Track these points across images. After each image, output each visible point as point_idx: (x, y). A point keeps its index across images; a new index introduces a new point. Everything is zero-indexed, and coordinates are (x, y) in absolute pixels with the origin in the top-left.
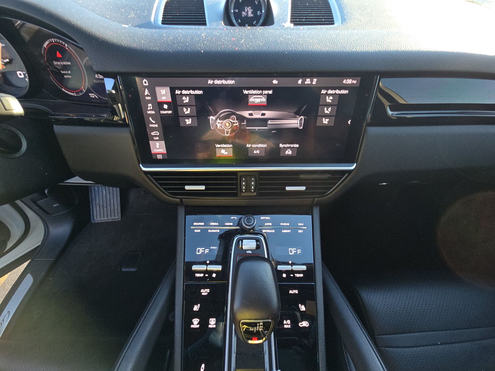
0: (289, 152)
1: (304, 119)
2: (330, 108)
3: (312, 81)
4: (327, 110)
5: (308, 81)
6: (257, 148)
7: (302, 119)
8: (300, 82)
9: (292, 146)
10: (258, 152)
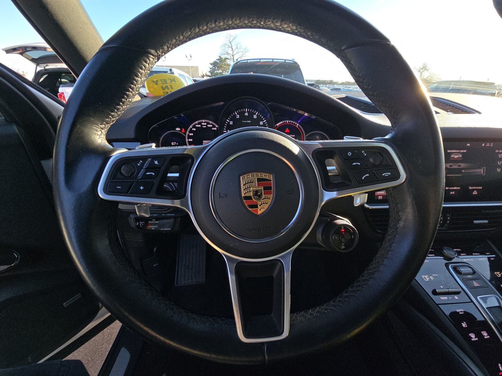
0: (475, 193)
1: (486, 168)
2: (501, 162)
3: (490, 144)
4: (500, 163)
5: (488, 145)
6: (453, 190)
7: (484, 168)
8: (483, 145)
9: (478, 188)
10: (453, 193)
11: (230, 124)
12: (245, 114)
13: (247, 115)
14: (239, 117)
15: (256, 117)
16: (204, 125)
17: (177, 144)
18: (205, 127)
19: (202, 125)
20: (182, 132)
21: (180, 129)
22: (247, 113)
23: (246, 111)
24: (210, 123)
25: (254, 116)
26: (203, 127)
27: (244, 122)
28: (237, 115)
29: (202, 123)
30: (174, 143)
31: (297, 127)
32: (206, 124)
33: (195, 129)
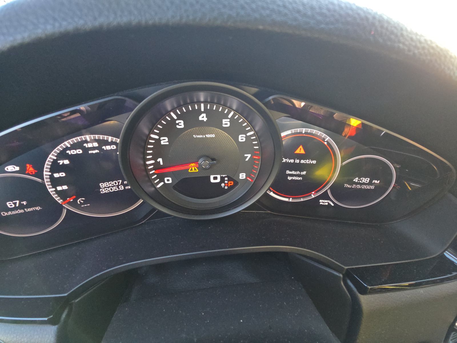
11: (162, 143)
12: (200, 118)
13: (205, 119)
14: (183, 126)
15: (229, 123)
16: (94, 148)
17: (25, 203)
18: (97, 151)
19: (86, 150)
20: (28, 174)
21: (17, 169)
22: (204, 115)
23: (202, 110)
24: (110, 141)
25: (224, 123)
26: (90, 152)
27: (198, 136)
28: (177, 122)
29: (85, 145)
30: (15, 204)
31: (326, 143)
32: (96, 144)
33: (67, 162)
